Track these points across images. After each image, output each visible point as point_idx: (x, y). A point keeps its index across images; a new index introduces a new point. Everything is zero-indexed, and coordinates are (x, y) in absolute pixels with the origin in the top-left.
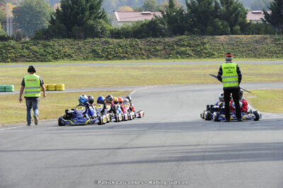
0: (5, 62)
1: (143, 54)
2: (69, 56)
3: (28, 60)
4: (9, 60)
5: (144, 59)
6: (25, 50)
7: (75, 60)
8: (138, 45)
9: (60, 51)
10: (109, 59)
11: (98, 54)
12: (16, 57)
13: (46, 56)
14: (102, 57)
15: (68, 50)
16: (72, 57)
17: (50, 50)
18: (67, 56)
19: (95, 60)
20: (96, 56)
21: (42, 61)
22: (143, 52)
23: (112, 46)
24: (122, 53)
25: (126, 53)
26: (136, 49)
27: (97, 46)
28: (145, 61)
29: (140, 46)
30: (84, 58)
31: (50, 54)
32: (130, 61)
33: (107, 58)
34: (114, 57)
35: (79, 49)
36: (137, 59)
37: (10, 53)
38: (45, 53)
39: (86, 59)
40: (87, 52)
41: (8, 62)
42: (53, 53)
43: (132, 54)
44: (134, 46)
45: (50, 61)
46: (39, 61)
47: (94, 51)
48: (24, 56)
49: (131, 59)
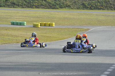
0: (32, 8)
1: (112, 7)
2: (69, 7)
3: (45, 7)
4: (34, 7)
5: (112, 10)
6: (44, 2)
7: (72, 9)
8: (109, 2)
9: (64, 3)
10: (92, 9)
11: (85, 6)
12: (38, 5)
13: (55, 5)
14: (88, 8)
15: (68, 3)
16: (70, 7)
17: (58, 2)
18: (68, 7)
19: (83, 9)
20: (85, 7)
21: (53, 8)
22: (112, 6)
23: (94, 2)
24: (100, 6)
25: (102, 6)
26: (108, 4)
27: (85, 1)
28: (113, 11)
29: (111, 3)
30: (77, 8)
31: (58, 4)
32: (104, 11)
33: (91, 9)
34: (95, 8)
35: (75, 2)
36: (108, 10)
37: (35, 3)
38: (55, 4)
39: (78, 8)
40: (80, 4)
41: (34, 8)
42: (60, 4)
43: (106, 7)
44: (107, 2)
45: (57, 8)
46: (51, 8)
47: (83, 4)
48: (43, 5)
49: (105, 9)
